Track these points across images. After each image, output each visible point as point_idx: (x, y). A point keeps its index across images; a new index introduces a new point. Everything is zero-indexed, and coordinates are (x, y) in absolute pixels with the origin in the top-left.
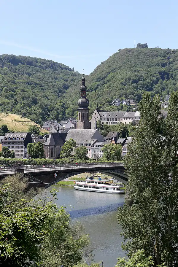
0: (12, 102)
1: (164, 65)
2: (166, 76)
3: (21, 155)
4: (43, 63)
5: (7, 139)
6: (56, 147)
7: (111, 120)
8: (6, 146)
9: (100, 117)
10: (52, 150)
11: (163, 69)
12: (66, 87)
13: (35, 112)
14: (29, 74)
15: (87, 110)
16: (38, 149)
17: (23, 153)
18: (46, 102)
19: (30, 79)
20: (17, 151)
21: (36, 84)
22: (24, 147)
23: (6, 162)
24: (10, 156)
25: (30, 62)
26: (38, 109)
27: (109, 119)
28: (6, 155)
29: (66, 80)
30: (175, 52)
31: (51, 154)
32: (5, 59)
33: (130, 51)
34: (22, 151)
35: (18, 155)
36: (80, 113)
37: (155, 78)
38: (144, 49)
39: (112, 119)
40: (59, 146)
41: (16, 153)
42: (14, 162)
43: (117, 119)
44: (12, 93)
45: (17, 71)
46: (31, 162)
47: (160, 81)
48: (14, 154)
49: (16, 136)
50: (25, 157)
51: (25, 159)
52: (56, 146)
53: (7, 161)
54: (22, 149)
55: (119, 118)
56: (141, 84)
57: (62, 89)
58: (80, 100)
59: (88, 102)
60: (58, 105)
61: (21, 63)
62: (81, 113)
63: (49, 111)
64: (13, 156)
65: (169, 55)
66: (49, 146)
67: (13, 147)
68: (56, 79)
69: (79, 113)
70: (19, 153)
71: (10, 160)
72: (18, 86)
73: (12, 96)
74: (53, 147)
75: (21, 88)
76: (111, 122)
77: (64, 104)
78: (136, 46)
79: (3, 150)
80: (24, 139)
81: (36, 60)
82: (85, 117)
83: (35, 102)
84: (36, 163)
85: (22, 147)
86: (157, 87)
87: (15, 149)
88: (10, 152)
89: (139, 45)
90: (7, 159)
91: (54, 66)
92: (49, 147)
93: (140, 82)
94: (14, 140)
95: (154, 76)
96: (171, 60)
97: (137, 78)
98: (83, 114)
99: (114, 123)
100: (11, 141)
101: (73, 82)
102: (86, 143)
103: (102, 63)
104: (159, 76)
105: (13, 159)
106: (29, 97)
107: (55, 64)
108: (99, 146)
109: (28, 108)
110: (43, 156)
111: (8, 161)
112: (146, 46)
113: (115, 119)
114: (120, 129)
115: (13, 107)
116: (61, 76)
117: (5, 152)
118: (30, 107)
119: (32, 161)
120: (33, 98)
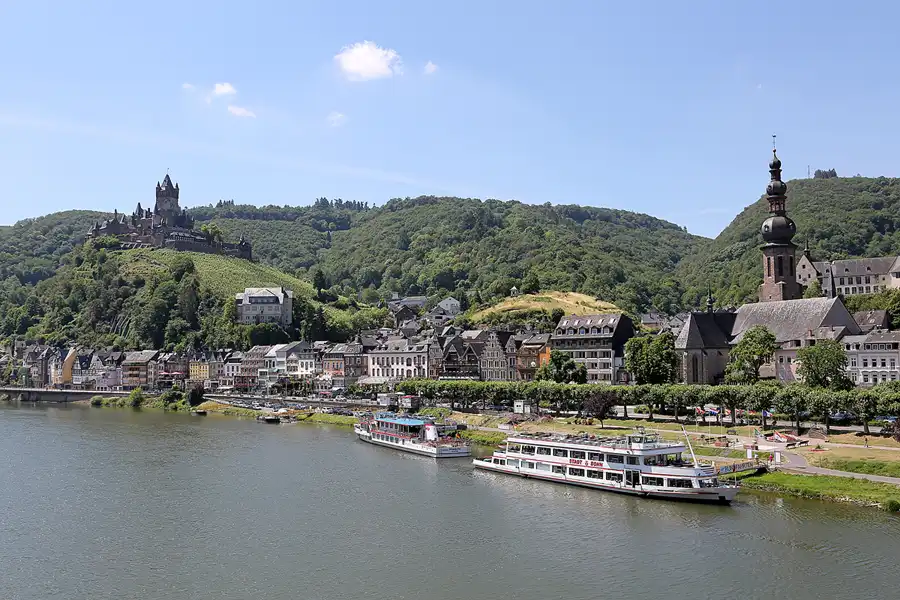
0: (576, 276)
1: (878, 206)
2: (887, 226)
3: (606, 377)
4: (631, 218)
5: (564, 332)
6: (706, 353)
7: (851, 283)
8: (565, 352)
9: (818, 274)
10: (695, 360)
11: (879, 213)
12: (676, 260)
13: (622, 295)
14: (606, 237)
15: (790, 251)
16: (661, 356)
17: (610, 371)
18: (643, 278)
19: (609, 242)
20: (594, 365)
21: (618, 250)
22: (613, 352)
23: (561, 396)
24: (575, 377)
25: (607, 217)
26: (628, 291)
27: (846, 280)
28: (561, 374)
29: (675, 246)
30: (896, 182)
31: (691, 374)
32: (560, 212)
33: (802, 183)
34: (606, 366)
35: (595, 377)
36: (769, 259)
37: (864, 231)
38: (830, 180)
39: (854, 279)
40: (716, 351)
41: (590, 371)
42: (588, 395)
43: (872, 279)
44: (574, 261)
45: (583, 230)
46: (642, 394)
47: (877, 234)
48: (584, 373)
49: (588, 323)
50: (617, 380)
51: (619, 388)
52: (707, 351)
53: (565, 392)
54: (606, 360)
55: (877, 276)
56: (837, 241)
57: (669, 262)
58: (769, 223)
59: (793, 224)
60: (666, 285)
61: (589, 218)
62: (772, 258)
63: (649, 295)
64: (581, 378)
65: (886, 187)
66: (686, 350)
67: (582, 355)
68: (656, 244)
69: (765, 258)
70: (598, 371)
71: (574, 389)
72: (586, 250)
73: (576, 267)
74: (699, 352)
75: (591, 253)
76: (851, 287)
77: (678, 284)
78: (812, 177)
79: (554, 360)
80: (611, 330)
81: (617, 213)
82: (784, 270)
83: (620, 278)
84: (659, 399)
85: (606, 354)
86: (873, 246)
87: (588, 360)
88: (572, 366)
89: (819, 173)
90: (564, 386)
91: (649, 223)
92: (686, 354)
93: (833, 238)
94: (583, 336)
95: (861, 227)
96: (892, 196)
97: (826, 230)
98: (779, 262)
99: (861, 289)
100: (575, 337)
101: (688, 250)
102: (810, 338)
103: (746, 209)
104: (872, 226)
105: (585, 385)
106: (608, 269)
107: (651, 219)
108: (858, 347)
109: (608, 288)
110: (674, 378)
111: (567, 391)
112: (833, 174)
113: (863, 280)
114: (892, 303)
115: (577, 286)
116: (664, 238)
117: (559, 368)
118: (611, 286)
119: (646, 392)
120: (616, 271)
